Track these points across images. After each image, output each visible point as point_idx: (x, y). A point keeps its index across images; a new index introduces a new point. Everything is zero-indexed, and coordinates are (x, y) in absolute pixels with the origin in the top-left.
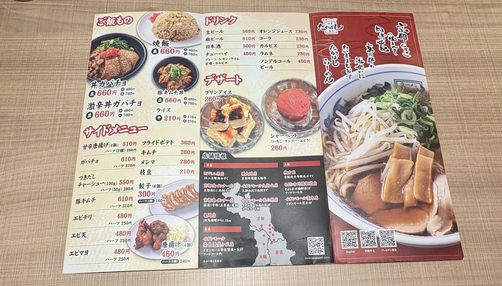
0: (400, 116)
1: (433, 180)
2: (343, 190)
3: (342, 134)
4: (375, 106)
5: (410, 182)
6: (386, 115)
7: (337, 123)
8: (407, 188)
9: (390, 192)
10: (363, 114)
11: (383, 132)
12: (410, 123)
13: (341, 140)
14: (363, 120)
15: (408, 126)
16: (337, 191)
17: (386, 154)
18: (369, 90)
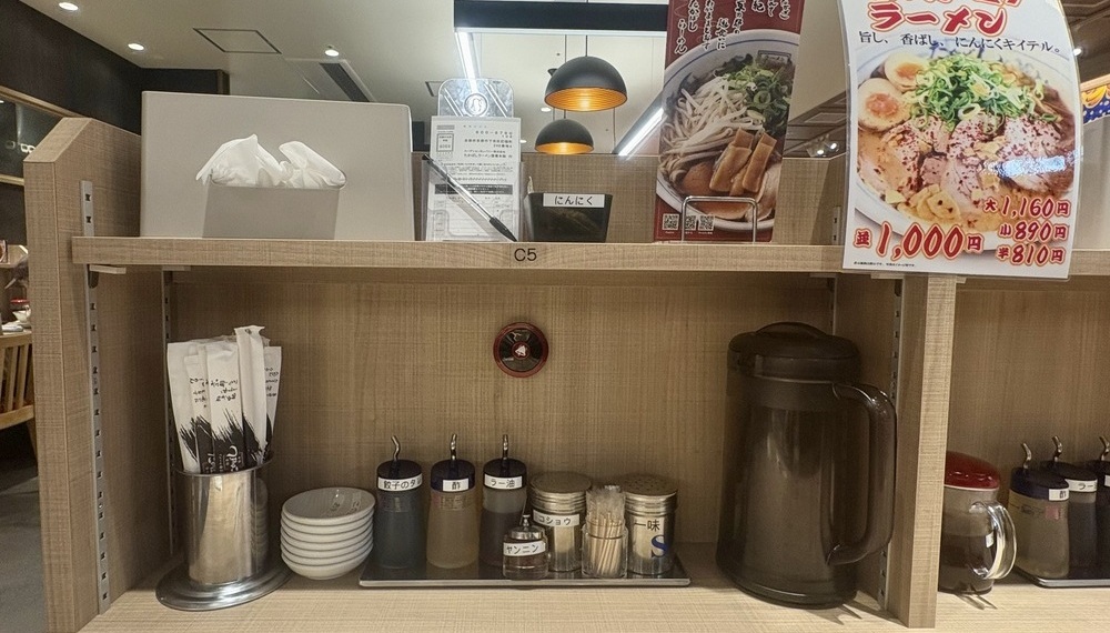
0: (752, 98)
1: (766, 169)
2: (674, 175)
3: (684, 118)
4: (727, 84)
5: (742, 172)
6: (739, 95)
7: (681, 103)
8: (738, 177)
9: (719, 181)
10: (712, 94)
11: (730, 115)
12: (760, 107)
13: (681, 123)
14: (710, 102)
15: (758, 110)
16: (667, 176)
17: (726, 141)
18: (725, 64)
